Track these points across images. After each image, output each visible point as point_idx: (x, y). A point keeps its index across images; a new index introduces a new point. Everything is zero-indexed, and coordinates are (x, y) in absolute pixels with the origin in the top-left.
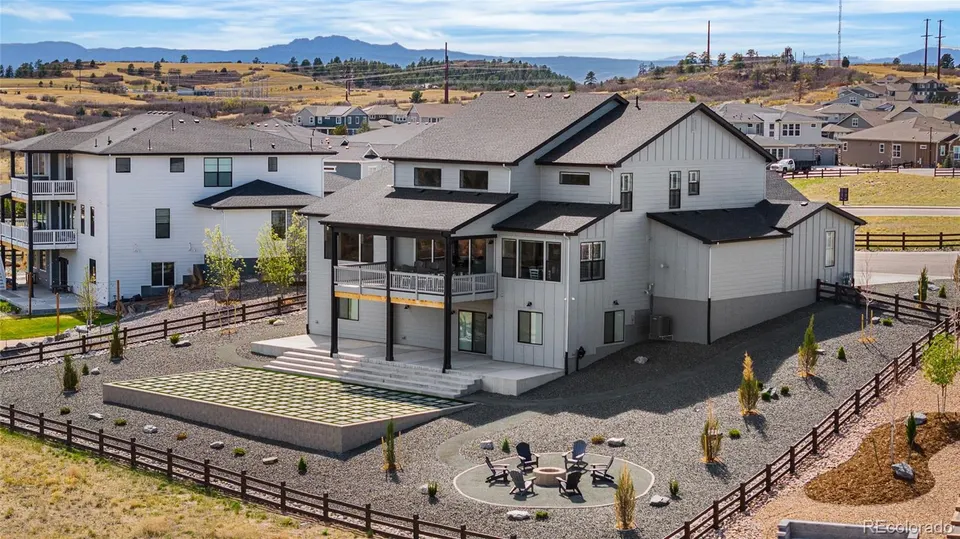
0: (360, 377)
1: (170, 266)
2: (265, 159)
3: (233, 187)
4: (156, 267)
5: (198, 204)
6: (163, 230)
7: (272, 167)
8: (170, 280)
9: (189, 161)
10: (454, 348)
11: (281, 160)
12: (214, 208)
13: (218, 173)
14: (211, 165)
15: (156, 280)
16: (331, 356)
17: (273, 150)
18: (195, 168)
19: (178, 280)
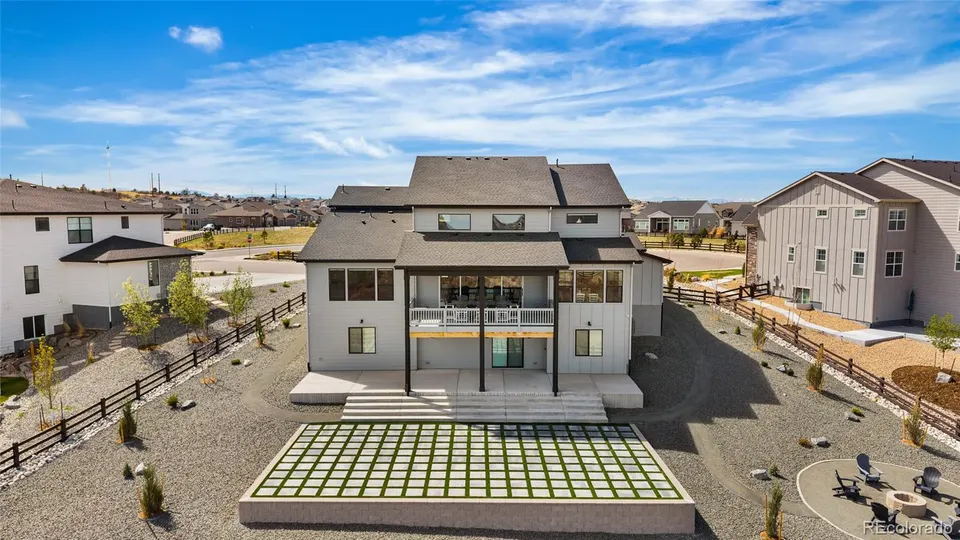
0: (474, 414)
1: (40, 319)
2: (118, 218)
3: (95, 241)
4: (27, 322)
5: (64, 259)
6: (33, 286)
7: (125, 224)
8: (41, 330)
9: (53, 221)
10: (487, 365)
11: (132, 219)
12: (101, 262)
13: (80, 231)
14: (74, 224)
15: (28, 333)
16: (408, 395)
17: (123, 210)
18: (60, 226)
19: (49, 330)
